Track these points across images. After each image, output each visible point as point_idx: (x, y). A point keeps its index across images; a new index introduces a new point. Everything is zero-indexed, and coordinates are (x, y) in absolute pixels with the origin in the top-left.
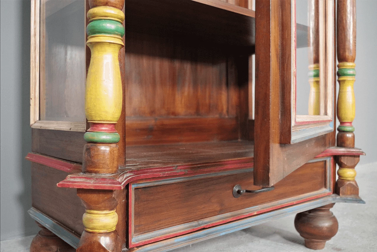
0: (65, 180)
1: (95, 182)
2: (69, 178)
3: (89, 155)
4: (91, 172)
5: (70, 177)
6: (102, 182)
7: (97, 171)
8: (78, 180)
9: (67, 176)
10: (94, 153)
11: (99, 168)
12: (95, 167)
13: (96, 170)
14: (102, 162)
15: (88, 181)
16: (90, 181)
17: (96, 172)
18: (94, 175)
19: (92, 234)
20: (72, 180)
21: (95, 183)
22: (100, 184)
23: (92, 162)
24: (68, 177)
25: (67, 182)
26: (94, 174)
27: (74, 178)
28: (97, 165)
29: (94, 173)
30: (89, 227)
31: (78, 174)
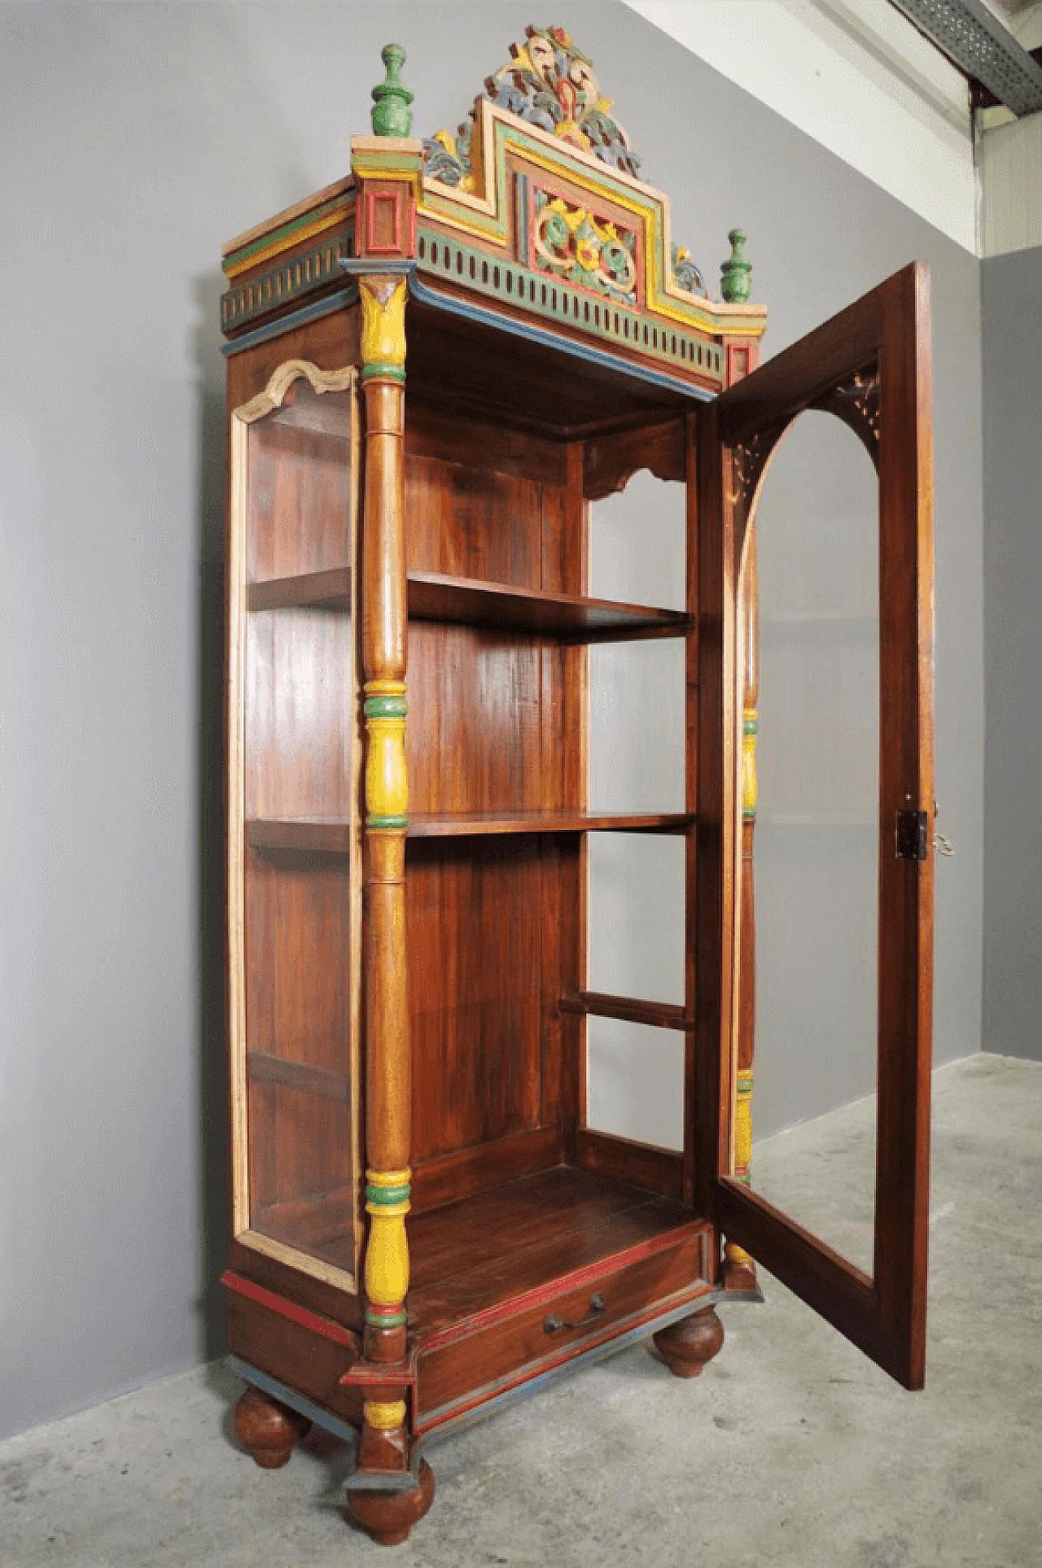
0: (348, 1374)
1: (383, 1376)
2: (353, 1372)
3: (374, 1343)
4: (378, 1362)
5: (355, 1370)
6: (392, 1375)
8: (364, 1374)
10: (379, 1341)
11: (386, 1357)
12: (382, 1356)
13: (383, 1359)
14: (388, 1350)
15: (374, 1375)
16: (377, 1375)
17: (383, 1362)
18: (381, 1365)
20: (357, 1373)
23: (378, 1351)
24: (352, 1369)
27: (359, 1371)
28: (384, 1354)
29: (380, 1363)
30: (374, 1423)
31: (361, 1364)
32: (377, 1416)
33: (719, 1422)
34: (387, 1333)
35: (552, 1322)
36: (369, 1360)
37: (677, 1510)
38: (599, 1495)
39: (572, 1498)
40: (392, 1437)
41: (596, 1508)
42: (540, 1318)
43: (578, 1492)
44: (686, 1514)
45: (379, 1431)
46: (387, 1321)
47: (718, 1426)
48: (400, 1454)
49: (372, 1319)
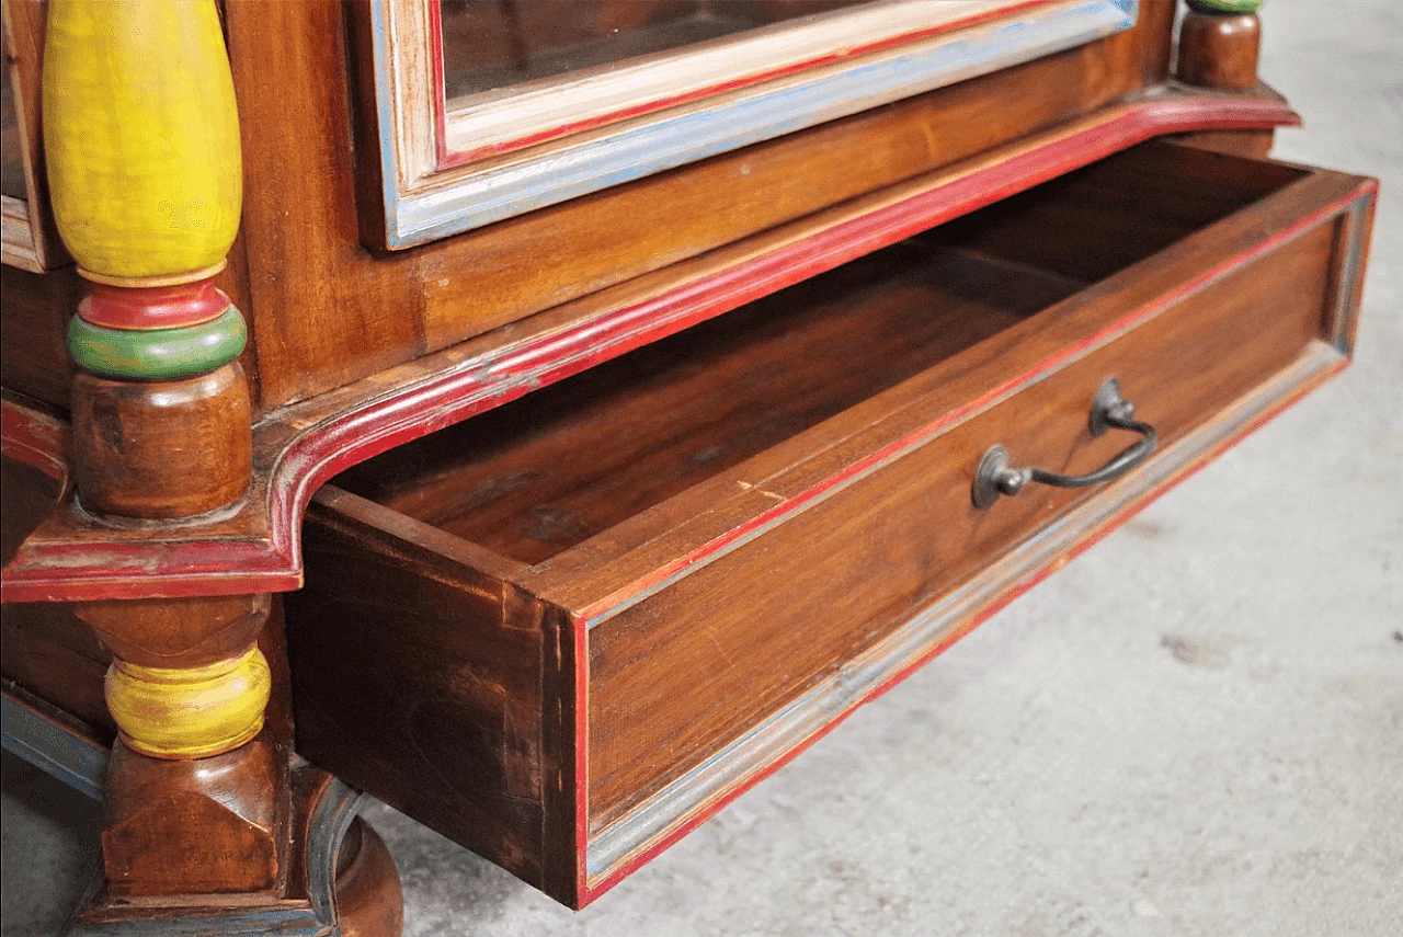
0: (14, 567)
1: (166, 565)
2: (31, 557)
3: (117, 440)
4: (134, 515)
5: (38, 548)
6: (201, 560)
7: (161, 508)
8: (83, 561)
9: (22, 547)
10: (138, 432)
11: (173, 494)
12: (153, 492)
13: (159, 503)
14: (182, 466)
15: (128, 564)
16: (142, 562)
17: (160, 515)
18: (149, 527)
19: (168, 765)
20: (50, 562)
21: (168, 572)
22: (193, 571)
23: (136, 472)
24: (28, 549)
25: (28, 575)
26: (150, 522)
27: (58, 551)
28: (162, 481)
29: (148, 518)
30: (148, 737)
31: (69, 525)
32: (155, 712)
33: (1178, 647)
34: (162, 399)
35: (1001, 469)
36: (102, 509)
37: (1146, 909)
38: (899, 874)
39: (824, 886)
40: (220, 785)
41: (900, 911)
42: (959, 461)
43: (837, 868)
44: (1176, 920)
45: (175, 765)
46: (159, 352)
47: (1183, 659)
48: (260, 839)
49: (98, 345)
